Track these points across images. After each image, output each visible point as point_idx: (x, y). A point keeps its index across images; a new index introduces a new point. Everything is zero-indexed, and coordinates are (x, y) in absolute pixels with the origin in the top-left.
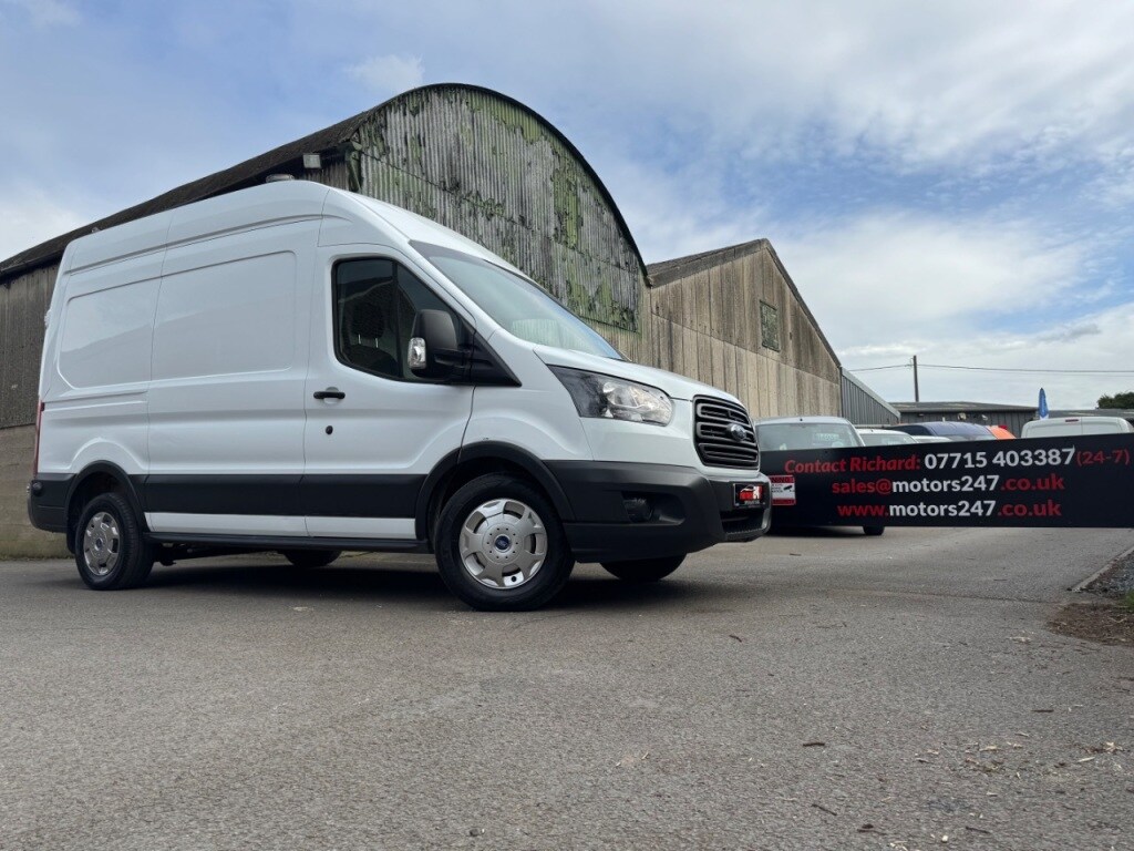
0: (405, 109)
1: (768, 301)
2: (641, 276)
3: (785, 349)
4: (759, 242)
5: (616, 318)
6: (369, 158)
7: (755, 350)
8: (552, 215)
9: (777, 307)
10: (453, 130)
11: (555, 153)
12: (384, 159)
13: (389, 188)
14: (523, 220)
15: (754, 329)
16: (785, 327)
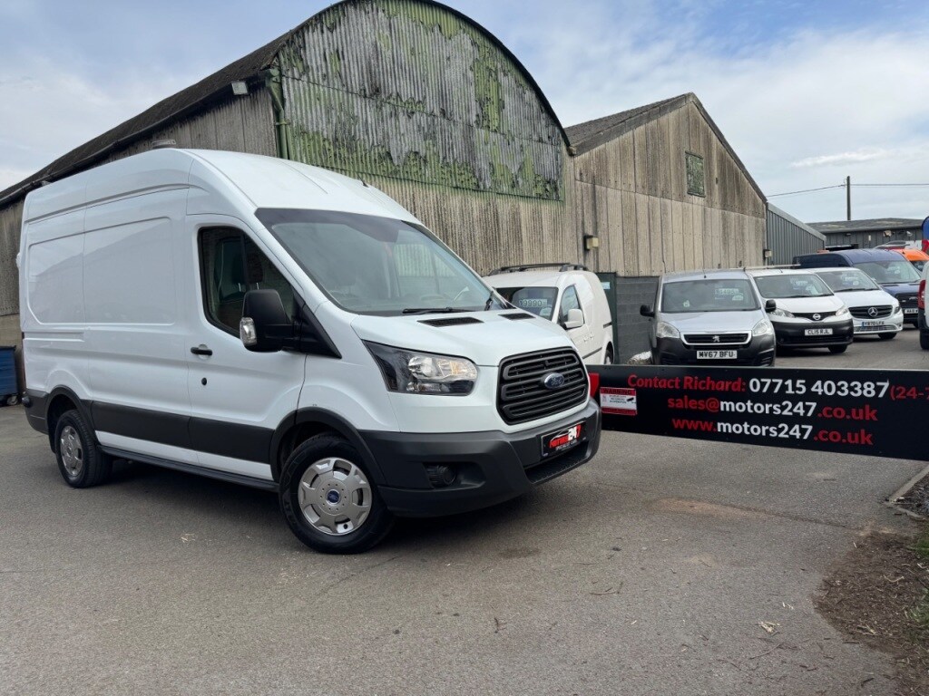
0: (322, 27)
1: (693, 151)
2: (564, 148)
3: (710, 194)
4: (685, 97)
5: (540, 190)
6: (290, 80)
7: (681, 198)
8: (474, 103)
9: (702, 152)
10: (371, 38)
11: (474, 43)
12: (305, 78)
13: (311, 105)
14: (443, 112)
15: (679, 179)
16: (711, 173)
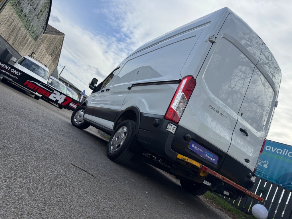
2: (44, 31)
3: (53, 57)
4: (63, 34)
5: (35, 37)
7: (49, 55)
8: (40, 10)
9: (57, 47)
14: (35, 9)
15: (52, 51)
16: (56, 53)
